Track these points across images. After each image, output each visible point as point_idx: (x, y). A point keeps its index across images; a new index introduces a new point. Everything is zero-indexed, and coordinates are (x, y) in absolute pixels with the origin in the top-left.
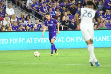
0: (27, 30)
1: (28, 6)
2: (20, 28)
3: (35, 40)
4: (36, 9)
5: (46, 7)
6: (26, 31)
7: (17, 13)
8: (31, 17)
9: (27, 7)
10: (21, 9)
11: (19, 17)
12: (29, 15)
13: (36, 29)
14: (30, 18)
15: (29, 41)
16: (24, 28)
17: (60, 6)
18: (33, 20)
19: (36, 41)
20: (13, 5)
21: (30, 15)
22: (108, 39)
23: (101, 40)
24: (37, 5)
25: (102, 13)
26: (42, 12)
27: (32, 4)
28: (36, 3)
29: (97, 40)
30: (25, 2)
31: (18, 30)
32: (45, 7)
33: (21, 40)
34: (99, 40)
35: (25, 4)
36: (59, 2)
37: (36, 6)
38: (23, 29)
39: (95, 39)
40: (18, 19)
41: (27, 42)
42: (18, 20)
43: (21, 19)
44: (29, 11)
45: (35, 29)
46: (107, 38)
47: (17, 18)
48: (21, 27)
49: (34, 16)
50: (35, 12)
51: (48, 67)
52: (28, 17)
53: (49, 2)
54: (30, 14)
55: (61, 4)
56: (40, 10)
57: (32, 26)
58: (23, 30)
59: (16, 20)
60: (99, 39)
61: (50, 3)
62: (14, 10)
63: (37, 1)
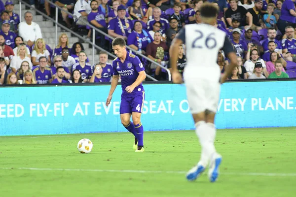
0: (76, 82)
1: (78, 17)
2: (55, 76)
3: (97, 108)
4: (99, 25)
5: (126, 21)
6: (74, 84)
7: (48, 35)
8: (85, 46)
9: (74, 19)
10: (58, 26)
11: (53, 47)
12: (80, 42)
13: (99, 77)
14: (83, 50)
15: (81, 111)
16: (68, 75)
17: (162, 16)
18: (91, 54)
19: (99, 111)
20: (37, 14)
21: (83, 42)
22: (291, 105)
23: (273, 109)
24: (102, 15)
25: (275, 35)
26: (115, 32)
27: (89, 13)
28: (99, 9)
29: (261, 109)
30: (70, 6)
31: (51, 80)
32: (123, 21)
33: (60, 107)
34: (266, 109)
35: (71, 10)
36: (159, 7)
37: (99, 17)
38: (64, 79)
39: (256, 104)
40: (51, 51)
41: (75, 114)
42: (51, 56)
43: (58, 51)
44: (81, 30)
45: (96, 78)
46: (289, 103)
47: (48, 48)
48: (59, 74)
49: (94, 43)
50: (97, 34)
51: (130, 179)
52: (78, 46)
53: (134, 6)
54: (84, 38)
55: (166, 12)
56: (111, 28)
57: (87, 71)
58: (65, 82)
59: (47, 53)
60: (267, 106)
61: (136, 8)
62: (41, 27)
63: (102, 3)
